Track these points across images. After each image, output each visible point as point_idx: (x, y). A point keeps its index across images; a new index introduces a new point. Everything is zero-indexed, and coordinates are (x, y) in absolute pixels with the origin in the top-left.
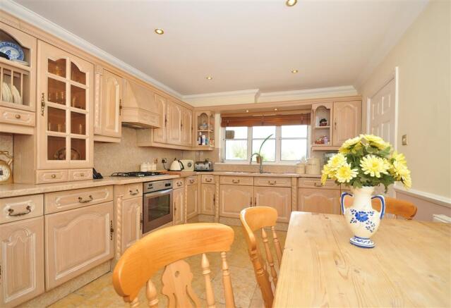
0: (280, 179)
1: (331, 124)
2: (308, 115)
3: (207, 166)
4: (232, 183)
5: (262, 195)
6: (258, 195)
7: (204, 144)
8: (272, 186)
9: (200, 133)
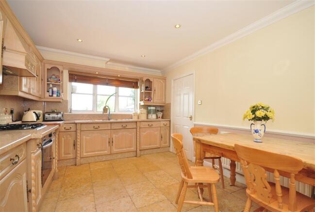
0: (130, 124)
1: (153, 90)
2: (137, 83)
3: (60, 115)
4: (93, 129)
5: (117, 136)
6: (114, 136)
7: (55, 95)
8: (124, 128)
9: (51, 86)
